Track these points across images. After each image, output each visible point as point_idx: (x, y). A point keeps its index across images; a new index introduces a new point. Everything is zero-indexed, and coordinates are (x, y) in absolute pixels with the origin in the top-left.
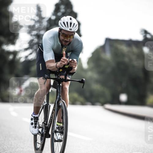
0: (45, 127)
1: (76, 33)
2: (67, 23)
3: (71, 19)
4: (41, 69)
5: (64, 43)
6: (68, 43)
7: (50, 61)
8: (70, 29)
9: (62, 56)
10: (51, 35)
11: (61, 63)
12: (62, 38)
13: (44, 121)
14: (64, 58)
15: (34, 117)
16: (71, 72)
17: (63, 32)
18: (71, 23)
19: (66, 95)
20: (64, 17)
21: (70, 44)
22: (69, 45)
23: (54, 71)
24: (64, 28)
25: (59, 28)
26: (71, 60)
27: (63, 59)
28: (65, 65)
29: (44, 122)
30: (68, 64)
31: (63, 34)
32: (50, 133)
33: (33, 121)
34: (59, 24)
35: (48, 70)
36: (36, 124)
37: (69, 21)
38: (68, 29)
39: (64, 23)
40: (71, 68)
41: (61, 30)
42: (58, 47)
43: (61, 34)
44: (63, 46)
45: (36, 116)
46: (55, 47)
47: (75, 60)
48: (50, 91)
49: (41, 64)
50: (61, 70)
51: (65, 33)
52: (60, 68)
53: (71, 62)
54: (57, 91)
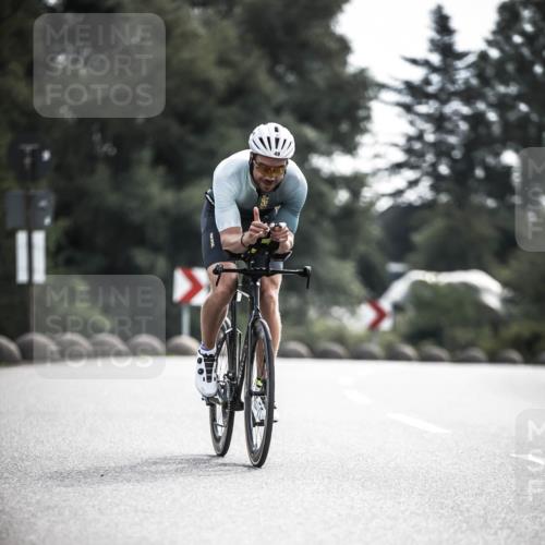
0: (231, 385)
1: (290, 161)
2: (269, 139)
3: (276, 130)
4: (213, 245)
5: (263, 185)
6: (273, 186)
7: (231, 231)
8: (276, 154)
9: (253, 219)
10: (232, 170)
11: (251, 236)
12: (257, 174)
13: (229, 372)
14: (258, 221)
15: (205, 356)
16: (279, 251)
17: (259, 160)
18: (277, 140)
19: (274, 311)
20: (262, 126)
21: (277, 187)
22: (275, 189)
23: (237, 252)
24: (262, 151)
25: (252, 153)
26: (273, 225)
27: (255, 226)
28: (260, 239)
29: (227, 375)
30: (268, 235)
31: (261, 164)
32: (243, 399)
33: (203, 366)
34: (251, 142)
35: (227, 251)
36: (209, 372)
37: (273, 136)
38: (271, 154)
39: (261, 140)
40: (276, 245)
41: (254, 156)
42: (250, 196)
43: (256, 165)
44: (260, 192)
45: (209, 353)
46: (243, 196)
47: (283, 225)
48: (239, 299)
49: (212, 235)
50: (254, 250)
51: (265, 162)
52: (251, 247)
53: (273, 229)
54: (251, 298)
